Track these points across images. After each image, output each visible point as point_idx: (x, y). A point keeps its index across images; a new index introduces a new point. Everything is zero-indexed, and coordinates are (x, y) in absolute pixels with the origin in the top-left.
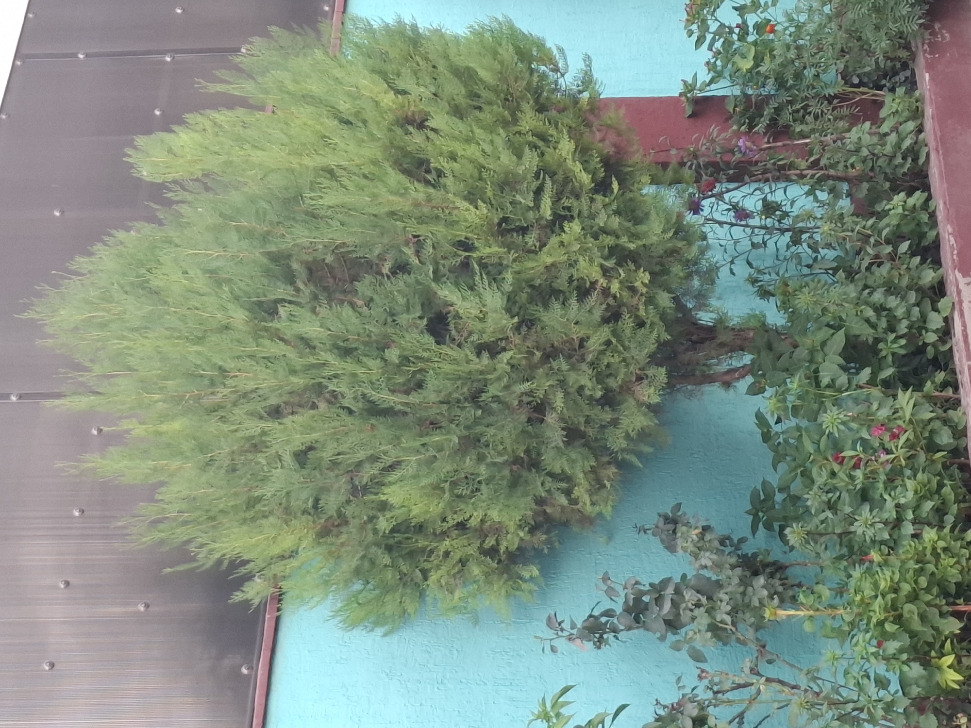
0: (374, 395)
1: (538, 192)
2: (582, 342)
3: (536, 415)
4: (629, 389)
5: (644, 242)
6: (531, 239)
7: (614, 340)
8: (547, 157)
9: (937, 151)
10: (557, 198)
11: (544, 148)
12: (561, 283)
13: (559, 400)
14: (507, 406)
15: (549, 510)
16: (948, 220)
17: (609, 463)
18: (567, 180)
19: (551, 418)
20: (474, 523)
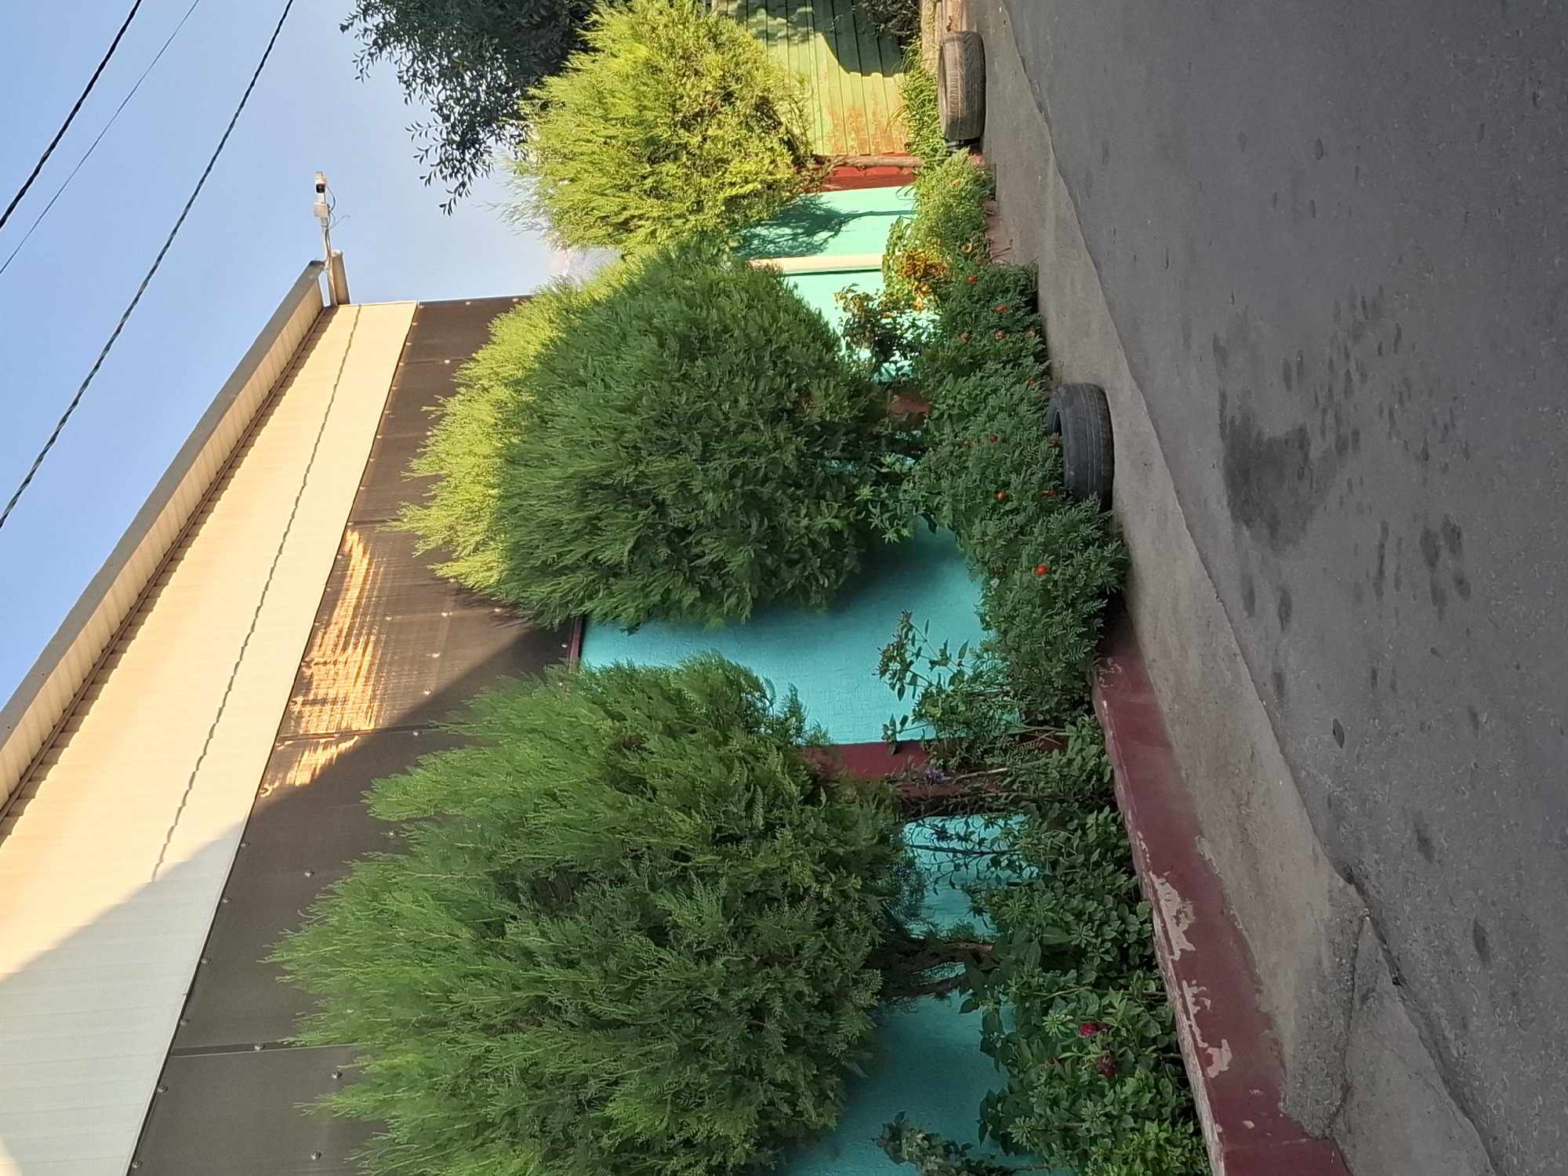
0: (594, 1007)
1: (750, 804)
2: (799, 947)
3: (755, 1022)
4: (846, 995)
5: (853, 848)
6: (745, 847)
7: (829, 945)
8: (758, 772)
9: (1121, 766)
10: (769, 810)
11: (753, 763)
12: (776, 890)
13: (778, 1006)
14: (728, 1014)
15: (775, 1124)
16: (1138, 827)
17: (831, 1072)
18: (777, 794)
19: (770, 1025)
20: (699, 1138)
